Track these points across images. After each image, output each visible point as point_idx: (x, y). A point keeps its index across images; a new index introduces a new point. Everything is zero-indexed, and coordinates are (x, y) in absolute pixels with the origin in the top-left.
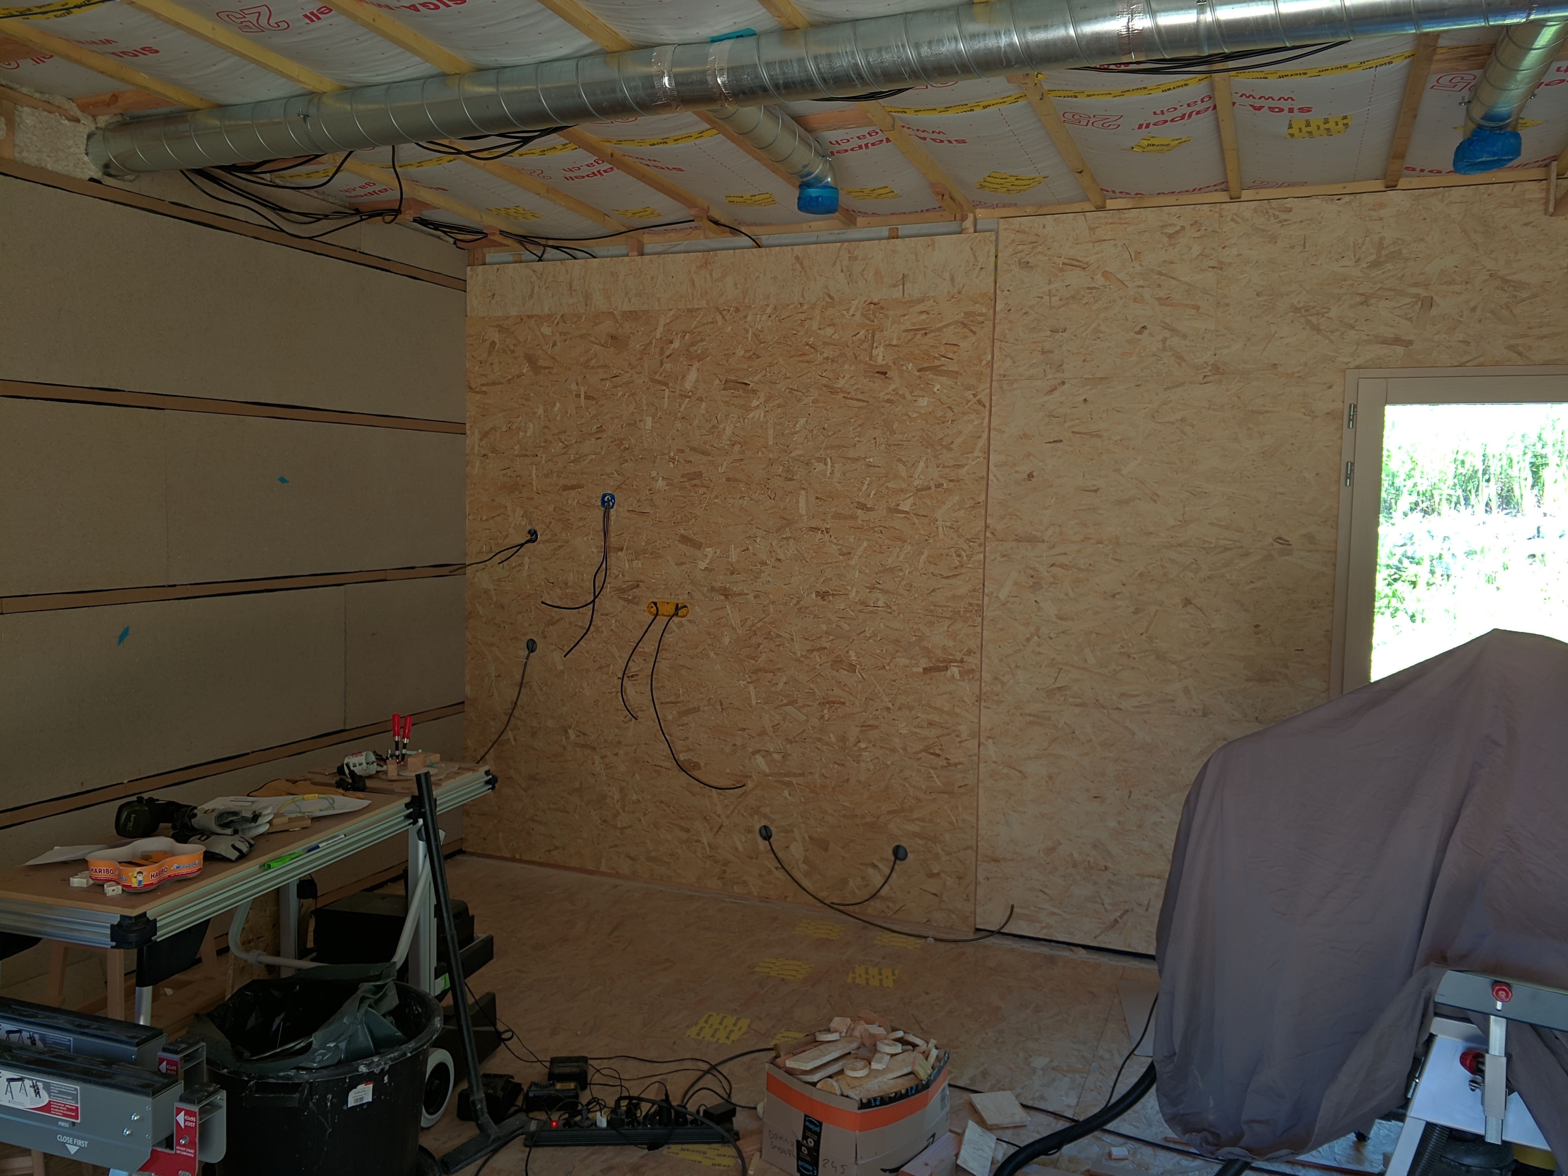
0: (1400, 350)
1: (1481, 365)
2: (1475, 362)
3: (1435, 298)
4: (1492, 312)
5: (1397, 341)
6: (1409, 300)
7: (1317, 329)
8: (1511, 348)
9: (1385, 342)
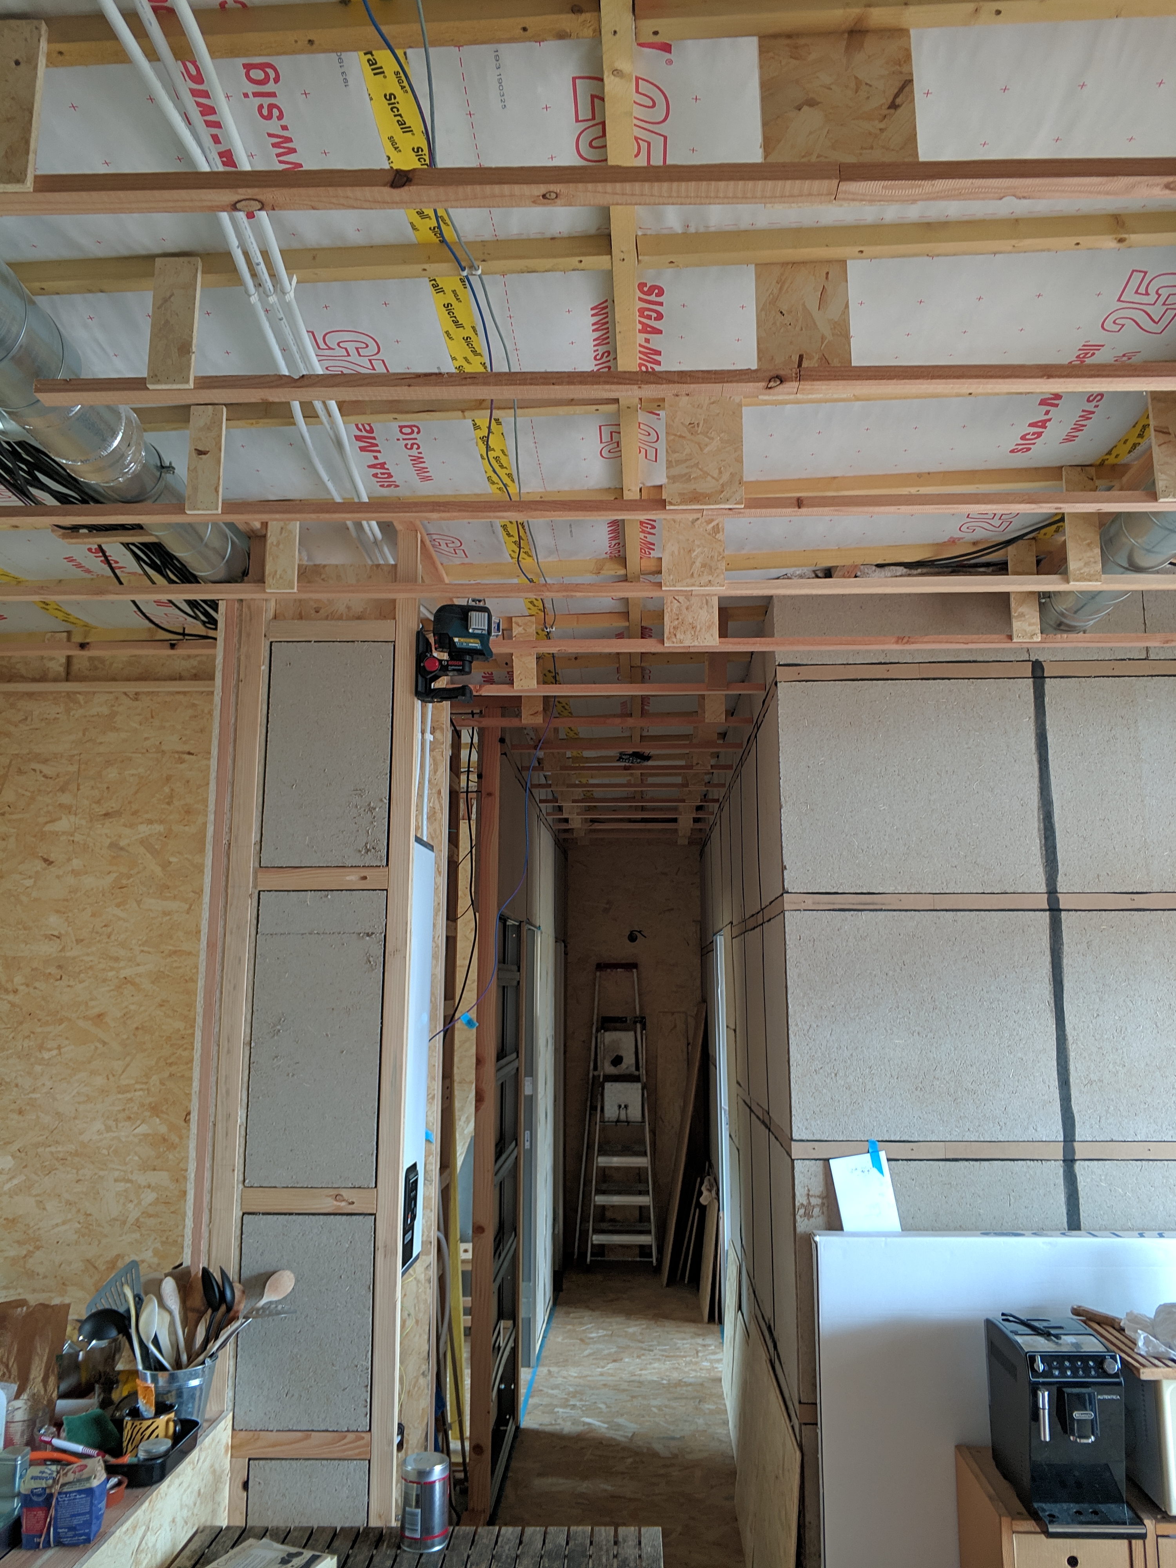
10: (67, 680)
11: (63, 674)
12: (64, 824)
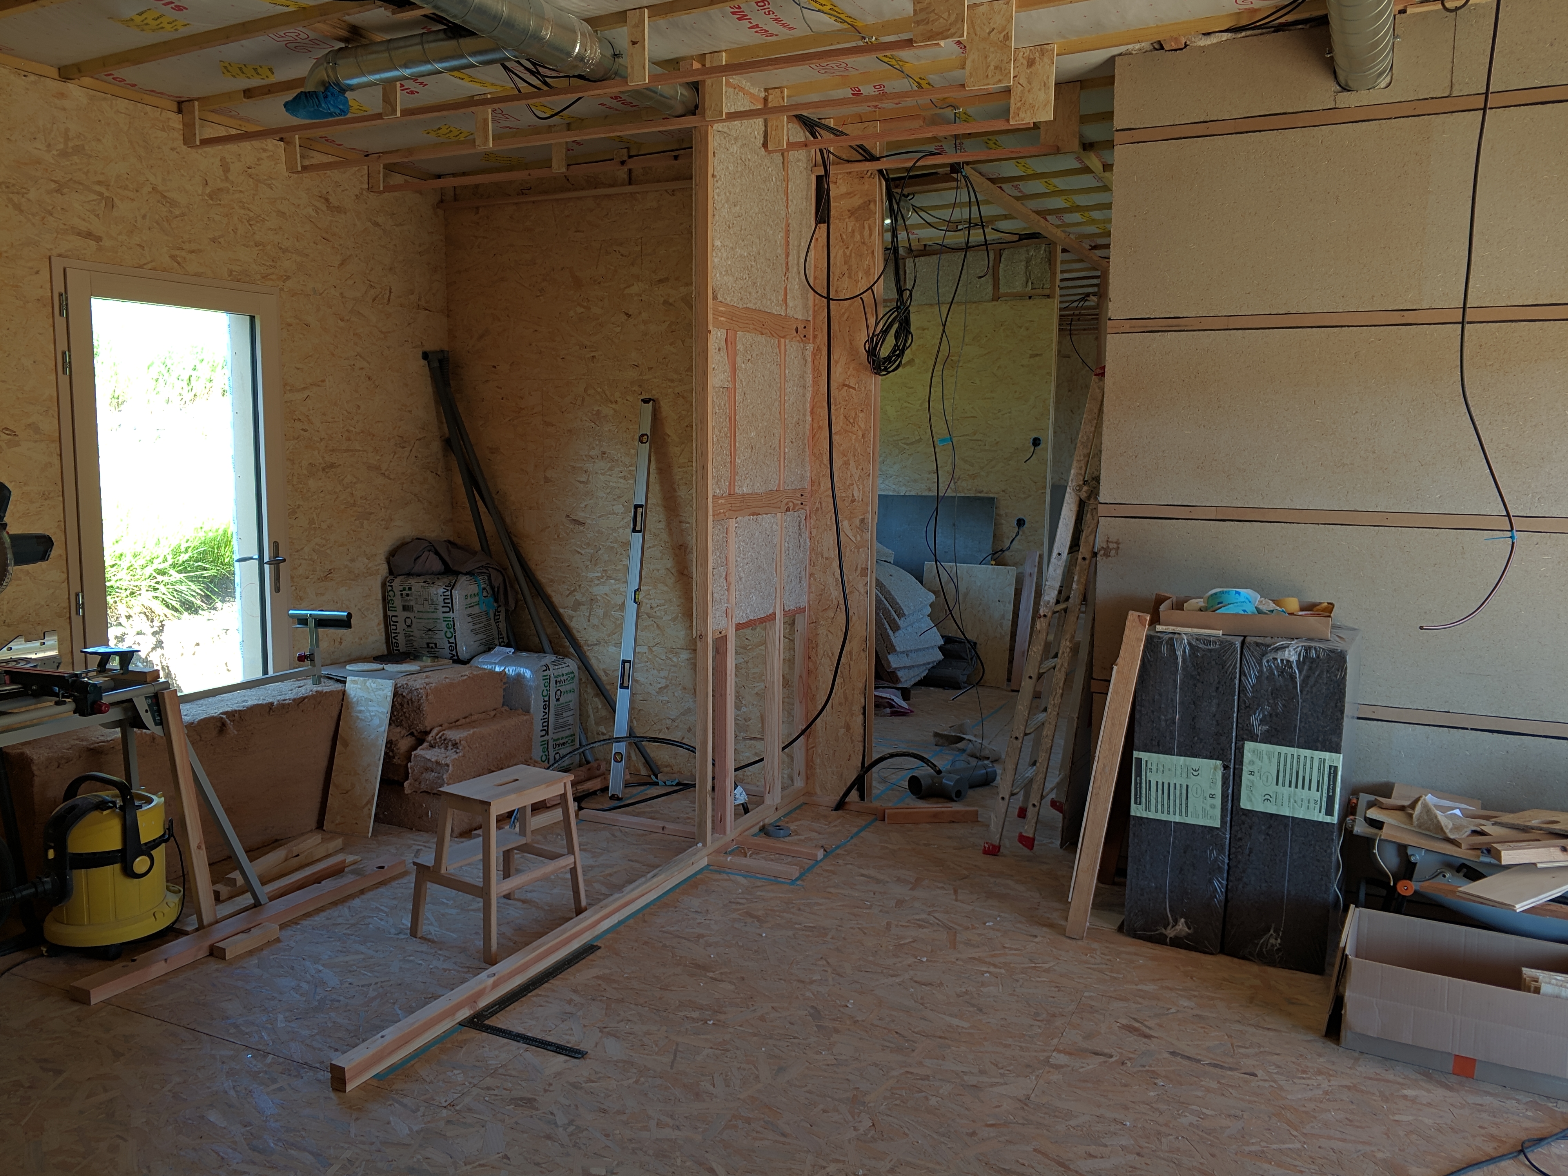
0: (93, 243)
1: (154, 269)
2: (149, 266)
3: (115, 199)
4: (157, 223)
5: (89, 235)
6: (96, 197)
7: (18, 207)
8: (173, 257)
9: (79, 234)
10: (630, 184)
11: (627, 180)
12: (635, 289)
